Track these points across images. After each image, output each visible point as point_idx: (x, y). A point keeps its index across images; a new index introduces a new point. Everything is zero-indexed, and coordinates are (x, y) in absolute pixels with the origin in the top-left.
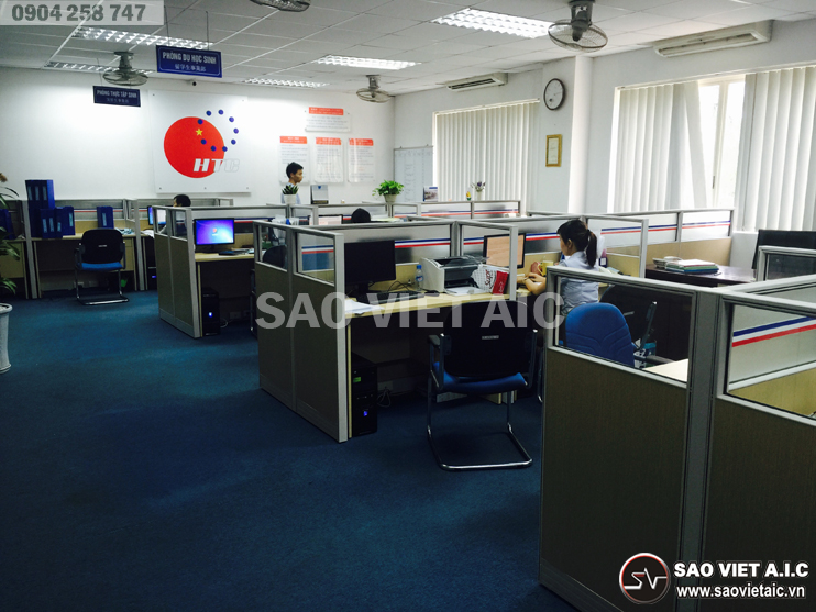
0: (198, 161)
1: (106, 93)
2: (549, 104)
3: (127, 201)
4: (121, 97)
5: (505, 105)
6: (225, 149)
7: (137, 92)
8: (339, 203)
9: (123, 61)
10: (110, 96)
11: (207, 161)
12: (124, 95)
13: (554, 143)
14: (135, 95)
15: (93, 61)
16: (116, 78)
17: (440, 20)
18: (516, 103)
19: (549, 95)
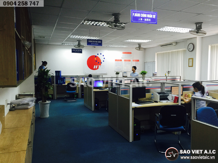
0: (95, 66)
1: (75, 50)
2: (189, 50)
3: (78, 76)
4: (78, 51)
5: (176, 50)
6: (101, 63)
7: (82, 50)
9: (79, 43)
10: (75, 51)
11: (97, 66)
12: (79, 50)
13: (191, 60)
14: (81, 51)
15: (72, 43)
16: (77, 47)
17: (158, 30)
18: (179, 50)
19: (189, 47)
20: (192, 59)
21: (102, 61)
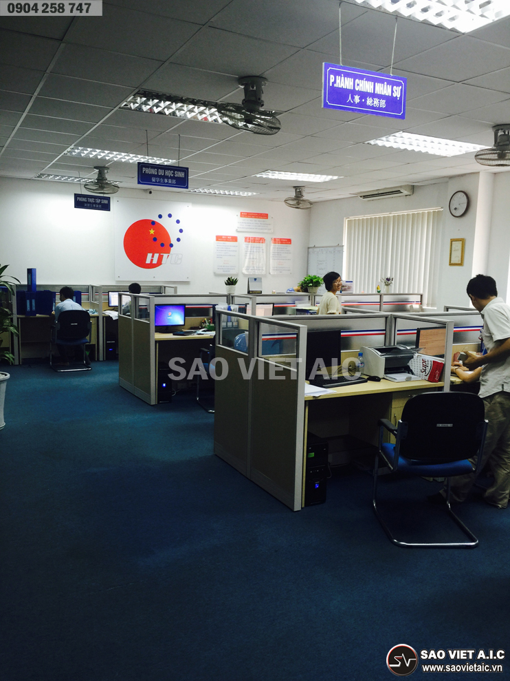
0: (150, 255)
1: (84, 200)
2: (453, 212)
3: (92, 287)
4: (95, 203)
5: (411, 212)
6: (171, 245)
7: (108, 199)
8: (271, 293)
9: (101, 174)
10: (87, 202)
11: (156, 255)
12: (98, 201)
13: (457, 245)
14: (106, 202)
15: (75, 173)
16: (94, 188)
17: (372, 142)
18: (420, 211)
19: (455, 204)
20: (463, 241)
21: (173, 241)
